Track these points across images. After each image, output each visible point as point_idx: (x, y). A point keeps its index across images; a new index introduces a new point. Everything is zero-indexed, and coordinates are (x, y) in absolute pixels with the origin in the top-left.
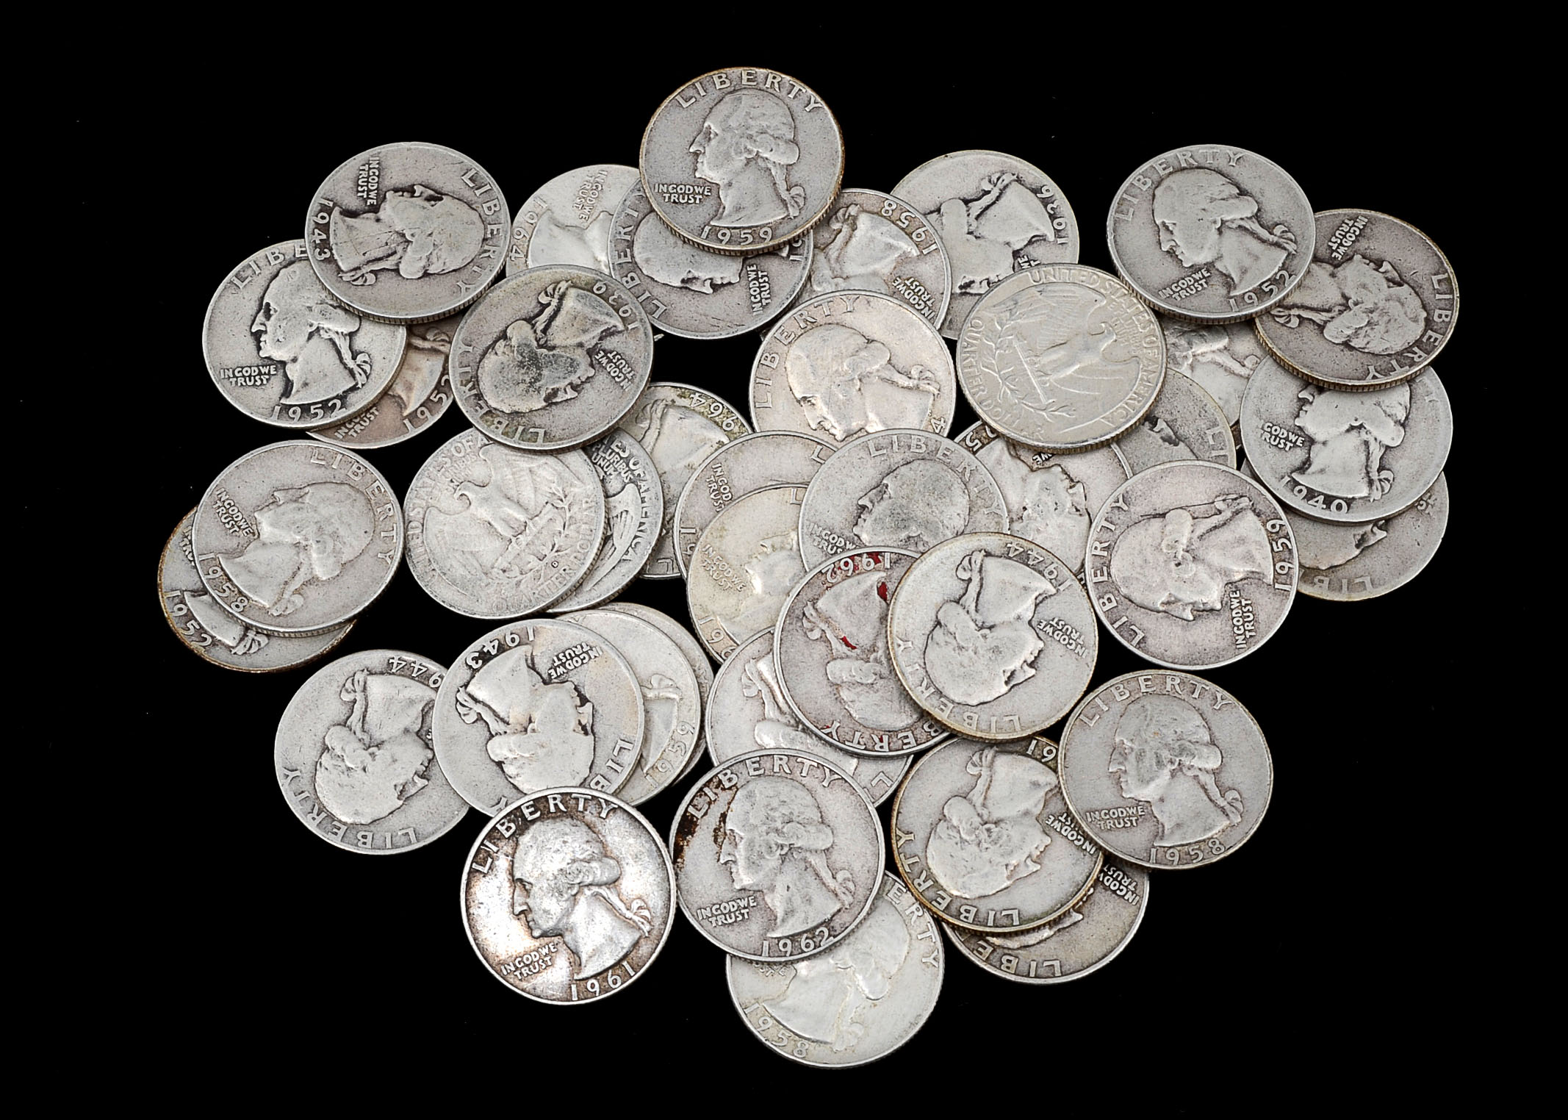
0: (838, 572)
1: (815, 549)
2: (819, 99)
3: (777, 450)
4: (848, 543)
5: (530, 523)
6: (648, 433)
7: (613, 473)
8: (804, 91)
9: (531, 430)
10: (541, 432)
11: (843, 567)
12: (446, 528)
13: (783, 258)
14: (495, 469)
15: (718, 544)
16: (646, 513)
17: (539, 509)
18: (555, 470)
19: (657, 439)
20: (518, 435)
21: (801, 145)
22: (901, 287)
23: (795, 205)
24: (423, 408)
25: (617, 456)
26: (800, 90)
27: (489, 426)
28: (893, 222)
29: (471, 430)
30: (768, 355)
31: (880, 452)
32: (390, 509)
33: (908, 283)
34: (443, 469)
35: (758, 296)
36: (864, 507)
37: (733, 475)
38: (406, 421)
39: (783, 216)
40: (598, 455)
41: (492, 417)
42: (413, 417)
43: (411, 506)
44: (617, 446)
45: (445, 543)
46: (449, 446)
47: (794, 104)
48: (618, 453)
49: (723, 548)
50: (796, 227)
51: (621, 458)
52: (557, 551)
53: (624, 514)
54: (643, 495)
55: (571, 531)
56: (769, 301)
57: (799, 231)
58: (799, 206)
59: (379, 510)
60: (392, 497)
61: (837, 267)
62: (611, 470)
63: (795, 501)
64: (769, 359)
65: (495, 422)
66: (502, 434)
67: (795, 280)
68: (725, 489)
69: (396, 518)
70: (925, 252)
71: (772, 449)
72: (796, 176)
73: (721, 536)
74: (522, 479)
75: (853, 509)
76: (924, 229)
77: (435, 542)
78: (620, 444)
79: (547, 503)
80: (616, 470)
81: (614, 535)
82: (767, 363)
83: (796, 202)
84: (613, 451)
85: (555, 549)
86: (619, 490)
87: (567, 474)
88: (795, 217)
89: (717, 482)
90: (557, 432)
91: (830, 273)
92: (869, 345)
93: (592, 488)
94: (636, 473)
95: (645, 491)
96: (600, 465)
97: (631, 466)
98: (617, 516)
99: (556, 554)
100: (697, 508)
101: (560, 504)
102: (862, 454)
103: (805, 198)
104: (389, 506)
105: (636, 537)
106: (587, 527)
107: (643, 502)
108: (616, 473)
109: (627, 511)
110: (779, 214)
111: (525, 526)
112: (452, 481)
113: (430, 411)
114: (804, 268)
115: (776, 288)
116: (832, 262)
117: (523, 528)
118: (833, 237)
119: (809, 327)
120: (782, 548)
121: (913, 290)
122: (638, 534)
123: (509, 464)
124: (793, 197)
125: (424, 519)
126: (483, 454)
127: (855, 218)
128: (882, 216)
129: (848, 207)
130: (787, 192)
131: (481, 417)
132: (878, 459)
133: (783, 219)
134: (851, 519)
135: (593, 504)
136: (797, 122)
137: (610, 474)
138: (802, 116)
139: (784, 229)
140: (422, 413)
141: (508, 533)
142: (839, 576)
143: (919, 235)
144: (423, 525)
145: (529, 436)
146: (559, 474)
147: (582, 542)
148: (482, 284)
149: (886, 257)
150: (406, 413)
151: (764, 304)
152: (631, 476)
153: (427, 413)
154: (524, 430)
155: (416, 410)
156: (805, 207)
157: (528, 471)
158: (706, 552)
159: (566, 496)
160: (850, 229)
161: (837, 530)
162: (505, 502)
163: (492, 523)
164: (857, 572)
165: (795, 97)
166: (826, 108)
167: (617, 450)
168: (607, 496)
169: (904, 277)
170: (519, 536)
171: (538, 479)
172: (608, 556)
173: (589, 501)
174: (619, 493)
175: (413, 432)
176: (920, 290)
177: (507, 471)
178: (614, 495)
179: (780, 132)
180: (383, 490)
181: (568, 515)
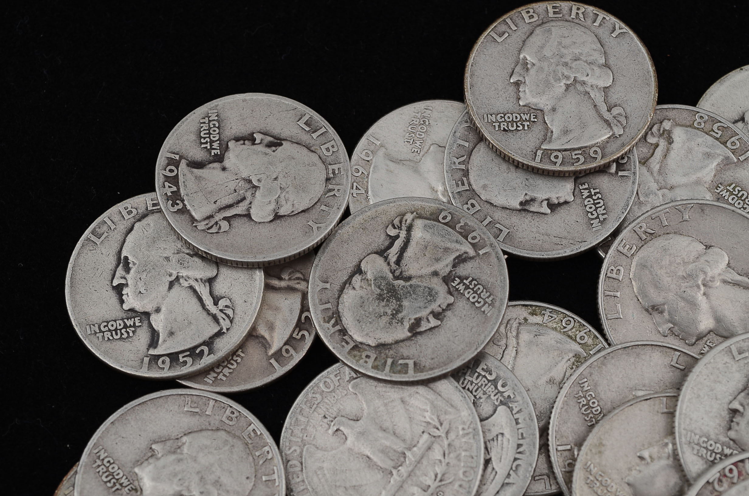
0: (724, 480)
1: (695, 458)
2: (623, 25)
3: (637, 360)
4: (725, 448)
5: (408, 454)
6: (506, 352)
7: (482, 396)
8: (607, 18)
9: (401, 362)
10: (411, 363)
11: (728, 474)
12: (325, 465)
13: (612, 174)
14: (366, 401)
15: (598, 461)
16: (522, 434)
17: (416, 439)
18: (428, 399)
19: (515, 358)
20: (388, 368)
21: (613, 68)
22: (724, 193)
23: (619, 124)
24: (287, 347)
25: (484, 379)
26: (604, 18)
27: (358, 361)
28: (706, 133)
29: (338, 364)
30: (613, 268)
31: (743, 356)
32: (268, 452)
33: (730, 188)
34: (315, 406)
35: (594, 212)
36: (735, 412)
37: (600, 389)
38: (273, 361)
39: (608, 136)
40: (465, 379)
41: (359, 351)
42: (278, 355)
43: (287, 444)
44: (483, 369)
45: (327, 481)
46: (319, 381)
47: (600, 31)
48: (485, 376)
49: (604, 463)
50: (623, 145)
51: (489, 381)
52: (441, 481)
53: (500, 437)
54: (516, 416)
55: (451, 458)
56: (606, 216)
57: (627, 149)
58: (622, 125)
59: (257, 454)
60: (270, 440)
61: (661, 179)
62: (480, 394)
63: (665, 410)
64: (615, 271)
65: (364, 357)
66: (372, 367)
67: (627, 195)
68: (594, 403)
69: (276, 461)
70: (742, 158)
71: (632, 360)
72: (614, 98)
73: (600, 452)
74: (394, 410)
75: (725, 414)
76: (737, 137)
77: (315, 479)
78: (485, 367)
79: (423, 432)
80: (485, 393)
81: (493, 459)
82: (614, 276)
83: (619, 121)
84: (480, 374)
85: (438, 479)
86: (491, 412)
87: (439, 403)
88: (619, 135)
89: (585, 397)
90: (426, 362)
91: (656, 184)
92: (708, 251)
93: (467, 414)
94: (506, 394)
95: (518, 412)
96: (468, 389)
97: (499, 387)
98: (493, 440)
99: (440, 484)
100: (569, 424)
101: (437, 433)
102: (727, 359)
103: (626, 117)
104: (267, 449)
105: (515, 459)
106: (468, 454)
107: (517, 423)
108: (486, 396)
109: (502, 434)
110: (605, 134)
111: (405, 458)
112: (325, 417)
113: (295, 349)
114: (634, 183)
115: (610, 204)
116: (655, 175)
117: (402, 459)
118: (651, 151)
119: (648, 239)
120: (660, 458)
121: (736, 195)
122: (518, 456)
123: (380, 396)
124: (614, 117)
125: (301, 457)
126: (353, 388)
127: (669, 132)
128: (695, 128)
129: (661, 123)
130: (608, 113)
131: (349, 353)
132: (742, 363)
133: (609, 138)
134: (724, 424)
135: (470, 430)
136: (606, 48)
137: (480, 398)
138: (610, 42)
139: (612, 147)
140: (287, 351)
141: (388, 464)
142: (725, 485)
143: (733, 143)
144: (302, 464)
145: (399, 368)
146: (432, 403)
147: (464, 469)
148: (331, 222)
149: (706, 166)
150: (271, 352)
151: (601, 219)
152: (500, 398)
153: (292, 351)
154: (393, 363)
155: (281, 349)
156: (628, 126)
157: (400, 401)
158: (587, 469)
159: (441, 424)
160: (666, 143)
161: (713, 436)
162: (381, 434)
163: (371, 456)
164: (742, 478)
165: (600, 25)
166: (631, 33)
167: (483, 373)
168: (482, 420)
169: (726, 183)
170: (400, 468)
171: (411, 409)
172: (490, 480)
173: (466, 427)
174: (492, 415)
175: (280, 371)
176: (743, 194)
177: (378, 403)
178: (487, 418)
179: (592, 58)
180: (259, 433)
181: (446, 443)
